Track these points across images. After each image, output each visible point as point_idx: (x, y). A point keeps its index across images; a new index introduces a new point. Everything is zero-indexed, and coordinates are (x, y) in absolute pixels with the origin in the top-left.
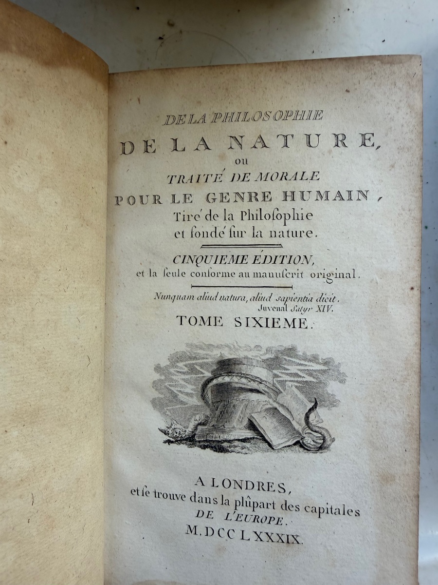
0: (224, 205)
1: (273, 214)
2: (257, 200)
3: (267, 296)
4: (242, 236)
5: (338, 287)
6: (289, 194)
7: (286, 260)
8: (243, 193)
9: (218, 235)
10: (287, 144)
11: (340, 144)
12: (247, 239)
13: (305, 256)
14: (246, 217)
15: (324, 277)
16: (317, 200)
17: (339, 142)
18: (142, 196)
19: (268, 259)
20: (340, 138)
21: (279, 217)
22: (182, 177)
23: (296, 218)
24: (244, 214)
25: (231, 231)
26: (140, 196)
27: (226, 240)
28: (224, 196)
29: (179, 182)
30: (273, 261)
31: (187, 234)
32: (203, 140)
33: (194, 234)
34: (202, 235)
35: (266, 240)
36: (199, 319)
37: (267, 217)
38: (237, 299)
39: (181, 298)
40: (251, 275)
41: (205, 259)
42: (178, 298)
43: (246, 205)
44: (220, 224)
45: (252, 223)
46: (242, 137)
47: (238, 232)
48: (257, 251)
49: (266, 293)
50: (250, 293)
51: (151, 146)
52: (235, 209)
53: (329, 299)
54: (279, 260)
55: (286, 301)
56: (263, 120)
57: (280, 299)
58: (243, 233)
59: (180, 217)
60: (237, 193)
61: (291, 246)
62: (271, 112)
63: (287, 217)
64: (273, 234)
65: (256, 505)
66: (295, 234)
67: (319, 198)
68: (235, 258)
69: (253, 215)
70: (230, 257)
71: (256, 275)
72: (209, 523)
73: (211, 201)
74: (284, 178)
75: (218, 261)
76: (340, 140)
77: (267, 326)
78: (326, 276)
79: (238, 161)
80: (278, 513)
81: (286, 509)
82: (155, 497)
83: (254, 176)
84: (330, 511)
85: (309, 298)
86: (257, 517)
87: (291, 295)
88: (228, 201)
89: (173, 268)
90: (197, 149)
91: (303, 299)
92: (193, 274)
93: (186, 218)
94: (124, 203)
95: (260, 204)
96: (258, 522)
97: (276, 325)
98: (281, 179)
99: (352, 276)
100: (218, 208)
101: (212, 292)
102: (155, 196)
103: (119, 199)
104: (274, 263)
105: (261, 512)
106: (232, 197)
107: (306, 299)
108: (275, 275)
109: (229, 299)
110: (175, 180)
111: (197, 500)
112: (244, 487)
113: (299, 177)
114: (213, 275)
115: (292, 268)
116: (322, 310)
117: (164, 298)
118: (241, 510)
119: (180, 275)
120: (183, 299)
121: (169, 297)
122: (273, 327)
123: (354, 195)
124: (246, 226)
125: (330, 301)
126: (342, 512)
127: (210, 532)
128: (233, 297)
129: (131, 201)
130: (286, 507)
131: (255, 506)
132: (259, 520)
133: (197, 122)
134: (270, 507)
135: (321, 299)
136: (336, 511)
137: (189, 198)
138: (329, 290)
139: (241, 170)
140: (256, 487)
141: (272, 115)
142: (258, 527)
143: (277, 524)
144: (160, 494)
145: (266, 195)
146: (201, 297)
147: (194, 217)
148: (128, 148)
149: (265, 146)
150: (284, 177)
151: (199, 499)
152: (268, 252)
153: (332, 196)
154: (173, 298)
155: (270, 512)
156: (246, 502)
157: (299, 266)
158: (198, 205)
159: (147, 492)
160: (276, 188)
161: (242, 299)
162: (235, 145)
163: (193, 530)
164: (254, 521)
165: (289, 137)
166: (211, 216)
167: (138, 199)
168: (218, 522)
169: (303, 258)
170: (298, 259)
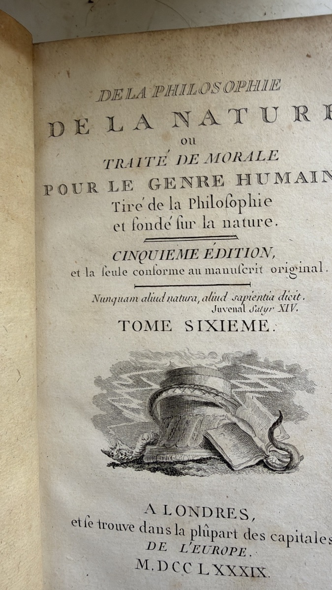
0: (170, 192)
1: (226, 201)
2: (207, 185)
3: (222, 295)
4: (191, 228)
5: (303, 283)
6: (244, 177)
7: (243, 253)
8: (191, 178)
9: (163, 227)
10: (240, 119)
11: (301, 117)
12: (197, 231)
13: (264, 249)
14: (195, 206)
15: (286, 272)
16: (276, 183)
17: (300, 115)
18: (75, 184)
19: (222, 253)
20: (302, 110)
21: (233, 204)
22: (120, 161)
23: (252, 204)
24: (193, 201)
25: (178, 222)
26: (73, 184)
27: (173, 232)
28: (169, 181)
29: (117, 167)
30: (227, 255)
31: (128, 227)
32: (144, 117)
33: (135, 226)
34: (145, 228)
35: (219, 230)
36: (144, 324)
37: (220, 204)
38: (187, 300)
39: (123, 301)
40: (203, 271)
41: (149, 254)
42: (120, 301)
43: (194, 191)
44: (166, 213)
45: (202, 212)
46: (188, 113)
47: (186, 222)
48: (209, 244)
49: (220, 292)
50: (202, 293)
51: (83, 126)
52: (182, 196)
53: (293, 297)
54: (234, 253)
55: (244, 300)
56: (212, 92)
57: (237, 298)
58: (193, 223)
59: (120, 207)
60: (184, 178)
61: (247, 237)
62: (220, 83)
63: (243, 204)
64: (227, 224)
65: (215, 535)
66: (252, 223)
67: (278, 181)
68: (184, 252)
69: (203, 203)
70: (178, 251)
71: (209, 271)
72: (161, 556)
73: (154, 187)
74: (237, 159)
75: (165, 257)
76: (301, 113)
77: (222, 330)
78: (289, 271)
79: (184, 141)
80: (240, 543)
81: (249, 539)
82: (100, 528)
83: (203, 157)
84: (300, 539)
85: (270, 296)
86: (217, 548)
87: (249, 293)
88: (175, 188)
89: (113, 266)
90: (137, 128)
91: (263, 297)
92: (136, 272)
93: (126, 209)
94: (54, 192)
95: (211, 190)
96: (218, 553)
97: (233, 328)
98: (234, 160)
99: (318, 269)
100: (162, 196)
101: (158, 293)
102: (89, 184)
103: (49, 188)
104: (229, 257)
105: (220, 542)
106: (178, 182)
107: (266, 298)
108: (230, 271)
109: (178, 300)
110: (112, 165)
111: (147, 530)
112: (201, 514)
113: (255, 157)
114: (159, 272)
115: (249, 263)
116: (285, 310)
117: (103, 300)
118: (198, 540)
119: (121, 274)
120: (126, 301)
121: (108, 299)
122: (230, 330)
123: (320, 176)
124: (195, 215)
125: (294, 299)
126: (313, 540)
127: (163, 566)
128: (182, 298)
129: (63, 190)
130: (249, 535)
131: (213, 535)
132: (219, 552)
133: (136, 96)
134: (232, 536)
135: (284, 297)
136: (307, 539)
137: (129, 185)
138: (292, 286)
139: (188, 150)
140: (215, 514)
141: (222, 87)
142: (217, 559)
143: (240, 555)
144: (105, 524)
145: (217, 179)
146: (146, 298)
147: (135, 206)
148: (57, 129)
149: (215, 123)
150: (238, 157)
151: (149, 529)
152: (221, 244)
153: (293, 177)
154: (114, 300)
155: (231, 542)
156: (204, 531)
157: (257, 259)
158: (140, 192)
159: (90, 523)
160: (229, 171)
161: (194, 300)
162: (180, 122)
163: (143, 564)
164: (213, 553)
165: (243, 112)
166: (154, 205)
167: (70, 188)
168: (171, 555)
169: (261, 250)
170: (256, 251)
